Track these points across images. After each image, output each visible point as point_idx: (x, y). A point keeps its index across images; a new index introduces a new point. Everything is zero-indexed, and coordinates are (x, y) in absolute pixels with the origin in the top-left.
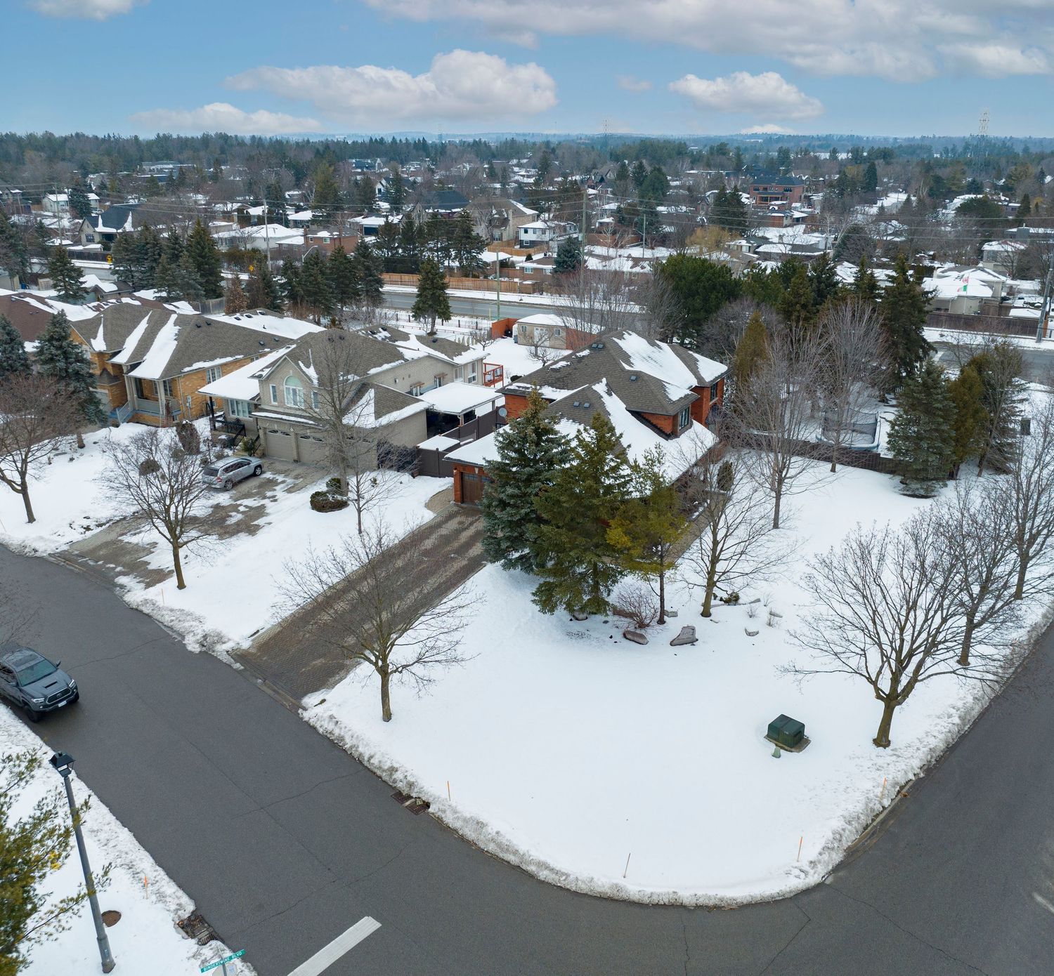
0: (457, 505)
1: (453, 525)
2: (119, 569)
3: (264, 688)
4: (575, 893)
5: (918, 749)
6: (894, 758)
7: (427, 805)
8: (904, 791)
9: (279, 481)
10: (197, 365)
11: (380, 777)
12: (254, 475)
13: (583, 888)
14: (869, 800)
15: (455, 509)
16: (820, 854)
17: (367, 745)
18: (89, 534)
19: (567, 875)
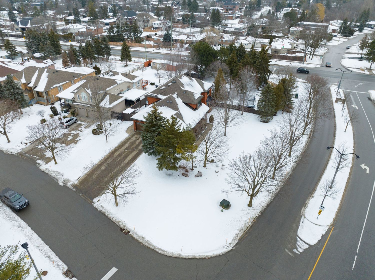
0: (135, 131)
1: (134, 138)
2: (37, 158)
3: (82, 197)
4: (169, 256)
5: (259, 207)
6: (253, 210)
7: (129, 232)
8: (255, 220)
9: (82, 124)
10: (55, 86)
11: (116, 224)
12: (75, 122)
13: (171, 255)
14: (245, 224)
15: (135, 132)
16: (232, 241)
17: (112, 214)
18: (27, 146)
19: (166, 252)
